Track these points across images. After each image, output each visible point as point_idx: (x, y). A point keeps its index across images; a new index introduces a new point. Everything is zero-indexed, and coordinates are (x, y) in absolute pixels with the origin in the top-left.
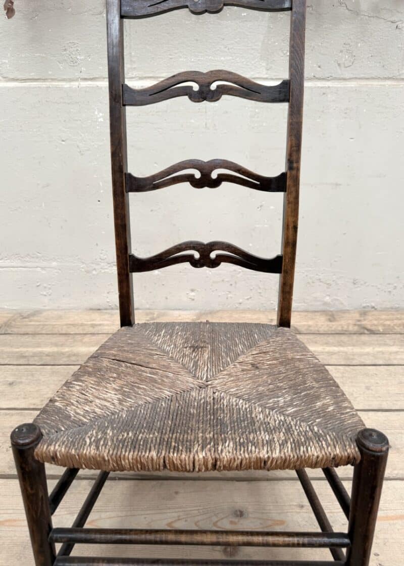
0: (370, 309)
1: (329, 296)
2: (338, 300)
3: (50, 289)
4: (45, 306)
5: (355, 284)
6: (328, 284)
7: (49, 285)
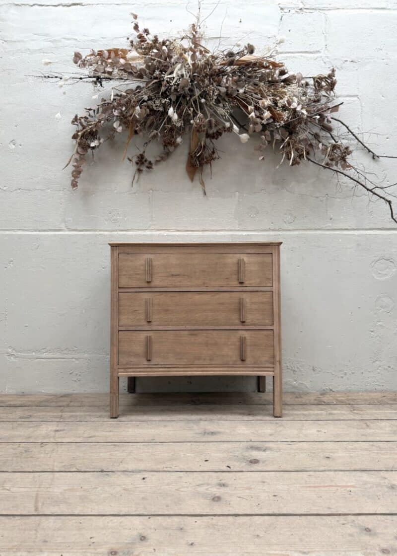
0: (328, 391)
1: (296, 381)
2: (303, 384)
3: (80, 375)
4: (74, 390)
5: (314, 370)
6: (294, 371)
7: (80, 372)
